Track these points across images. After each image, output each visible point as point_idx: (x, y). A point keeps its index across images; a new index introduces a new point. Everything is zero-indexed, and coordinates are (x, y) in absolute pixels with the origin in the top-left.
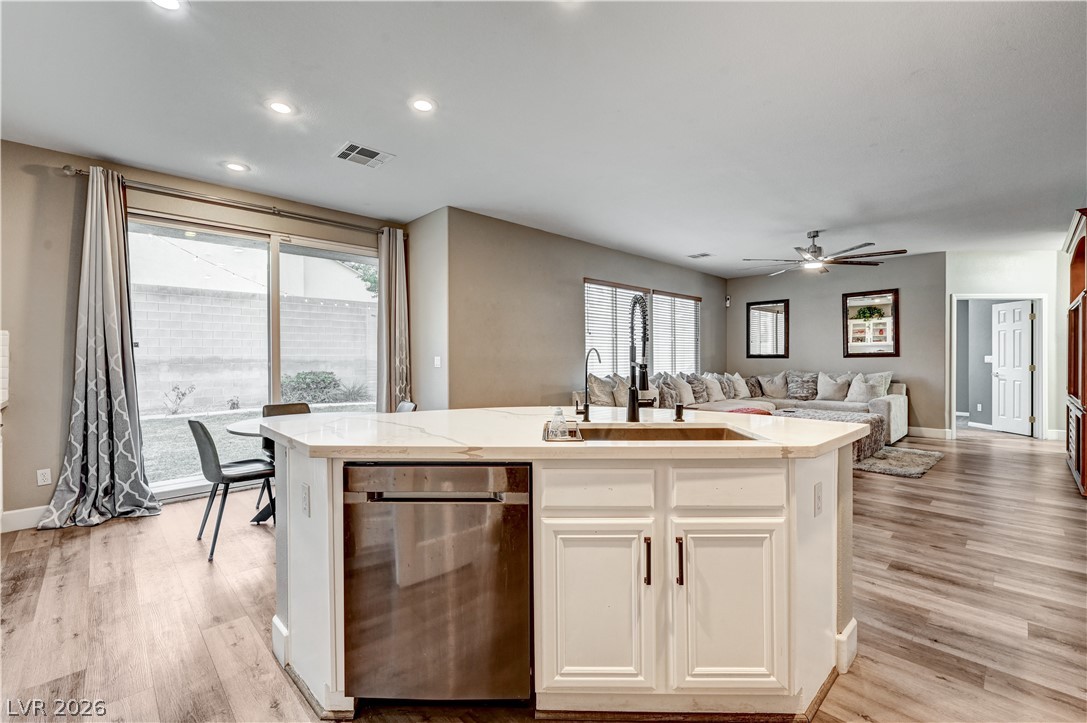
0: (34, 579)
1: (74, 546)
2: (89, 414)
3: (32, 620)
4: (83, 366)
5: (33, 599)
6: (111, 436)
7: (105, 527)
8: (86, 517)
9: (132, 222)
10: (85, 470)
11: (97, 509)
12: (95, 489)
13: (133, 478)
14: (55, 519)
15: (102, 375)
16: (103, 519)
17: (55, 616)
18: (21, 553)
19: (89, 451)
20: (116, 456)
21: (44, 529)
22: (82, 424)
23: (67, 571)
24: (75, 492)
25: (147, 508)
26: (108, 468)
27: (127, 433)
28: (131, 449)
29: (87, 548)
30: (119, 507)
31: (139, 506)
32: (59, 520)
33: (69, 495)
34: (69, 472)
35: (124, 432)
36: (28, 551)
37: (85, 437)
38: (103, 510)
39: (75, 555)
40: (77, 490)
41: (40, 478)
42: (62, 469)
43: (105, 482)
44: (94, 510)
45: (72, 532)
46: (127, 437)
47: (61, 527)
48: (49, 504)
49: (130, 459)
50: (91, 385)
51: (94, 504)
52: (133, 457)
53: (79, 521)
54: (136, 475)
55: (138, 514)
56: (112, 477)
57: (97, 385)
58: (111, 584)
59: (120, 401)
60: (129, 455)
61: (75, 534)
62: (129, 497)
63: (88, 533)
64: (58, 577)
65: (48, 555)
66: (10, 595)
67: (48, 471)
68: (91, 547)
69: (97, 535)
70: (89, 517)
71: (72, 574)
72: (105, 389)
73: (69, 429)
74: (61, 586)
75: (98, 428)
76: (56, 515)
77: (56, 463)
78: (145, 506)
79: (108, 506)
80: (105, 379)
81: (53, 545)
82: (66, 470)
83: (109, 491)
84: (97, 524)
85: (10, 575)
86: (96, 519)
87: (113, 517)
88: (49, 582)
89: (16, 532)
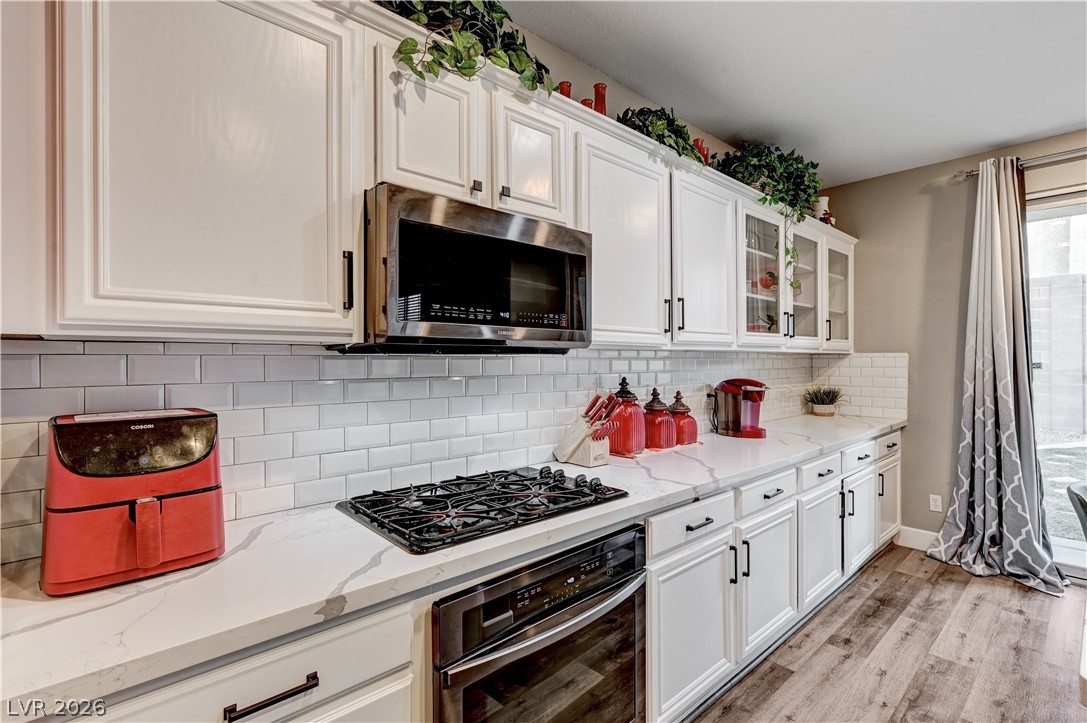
0: (893, 611)
1: (946, 592)
2: (976, 446)
3: (866, 657)
4: (970, 391)
5: (881, 632)
6: (999, 474)
7: (987, 584)
8: (971, 562)
9: (1030, 210)
10: (971, 506)
11: (983, 556)
12: (981, 533)
13: (1024, 536)
14: (942, 551)
15: (990, 404)
16: (988, 572)
17: (883, 668)
18: (901, 574)
19: (976, 488)
20: (1004, 502)
21: (931, 557)
22: (969, 456)
23: (922, 619)
24: (961, 529)
25: (1045, 582)
26: (996, 514)
27: (1016, 478)
28: (1022, 498)
29: (955, 601)
30: (1009, 564)
31: (1036, 575)
32: (946, 553)
33: (956, 531)
34: (956, 506)
35: (1012, 476)
36: (907, 575)
37: (973, 470)
38: (990, 561)
39: (940, 603)
40: (963, 529)
41: (932, 503)
42: (952, 501)
43: (992, 529)
44: (979, 557)
45: (953, 573)
46: (1016, 483)
47: (946, 563)
48: (939, 532)
49: (1020, 510)
50: (979, 413)
51: (980, 549)
52: (1024, 510)
53: (964, 563)
54: (1028, 533)
55: (1032, 583)
56: (1000, 525)
57: (984, 414)
58: (951, 663)
59: (1008, 437)
60: (1019, 507)
61: (954, 577)
62: (1019, 559)
63: (966, 583)
64: (912, 620)
65: (919, 589)
66: (869, 616)
67: (939, 498)
68: (960, 602)
69: (975, 590)
70: (974, 563)
71: (924, 625)
72: (993, 419)
73: (956, 458)
74: (907, 634)
75: (985, 462)
76: (943, 547)
77: (946, 489)
78: (1041, 576)
79: (997, 558)
80: (993, 408)
81: (929, 580)
82: (955, 503)
83: (997, 540)
84: (980, 576)
85: (880, 595)
86: (980, 568)
87: (1001, 574)
88: (903, 622)
89: (912, 549)
